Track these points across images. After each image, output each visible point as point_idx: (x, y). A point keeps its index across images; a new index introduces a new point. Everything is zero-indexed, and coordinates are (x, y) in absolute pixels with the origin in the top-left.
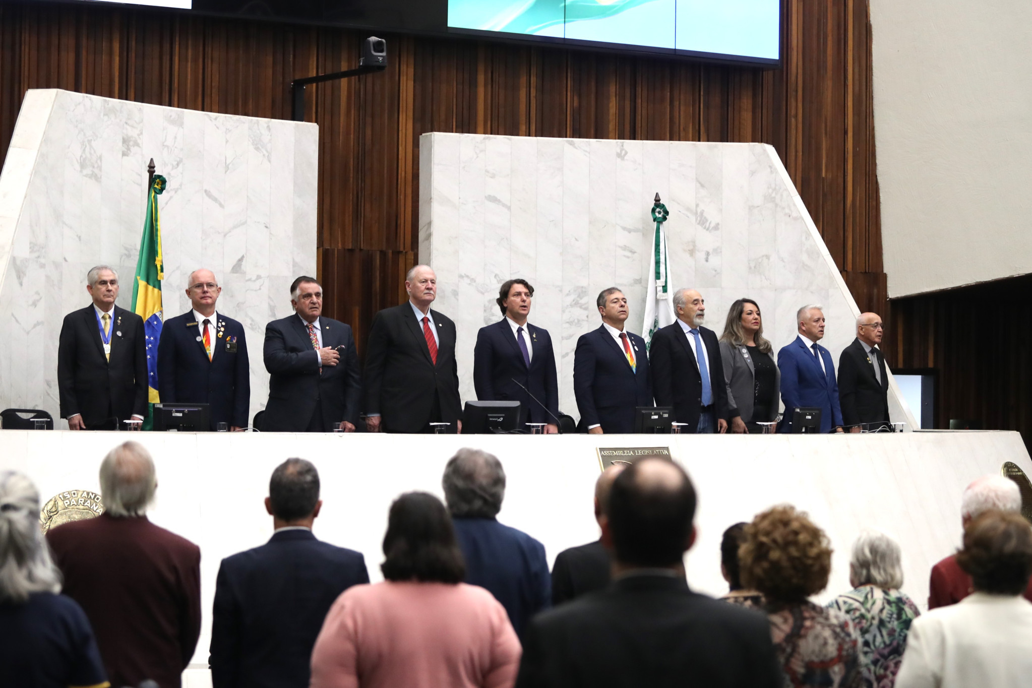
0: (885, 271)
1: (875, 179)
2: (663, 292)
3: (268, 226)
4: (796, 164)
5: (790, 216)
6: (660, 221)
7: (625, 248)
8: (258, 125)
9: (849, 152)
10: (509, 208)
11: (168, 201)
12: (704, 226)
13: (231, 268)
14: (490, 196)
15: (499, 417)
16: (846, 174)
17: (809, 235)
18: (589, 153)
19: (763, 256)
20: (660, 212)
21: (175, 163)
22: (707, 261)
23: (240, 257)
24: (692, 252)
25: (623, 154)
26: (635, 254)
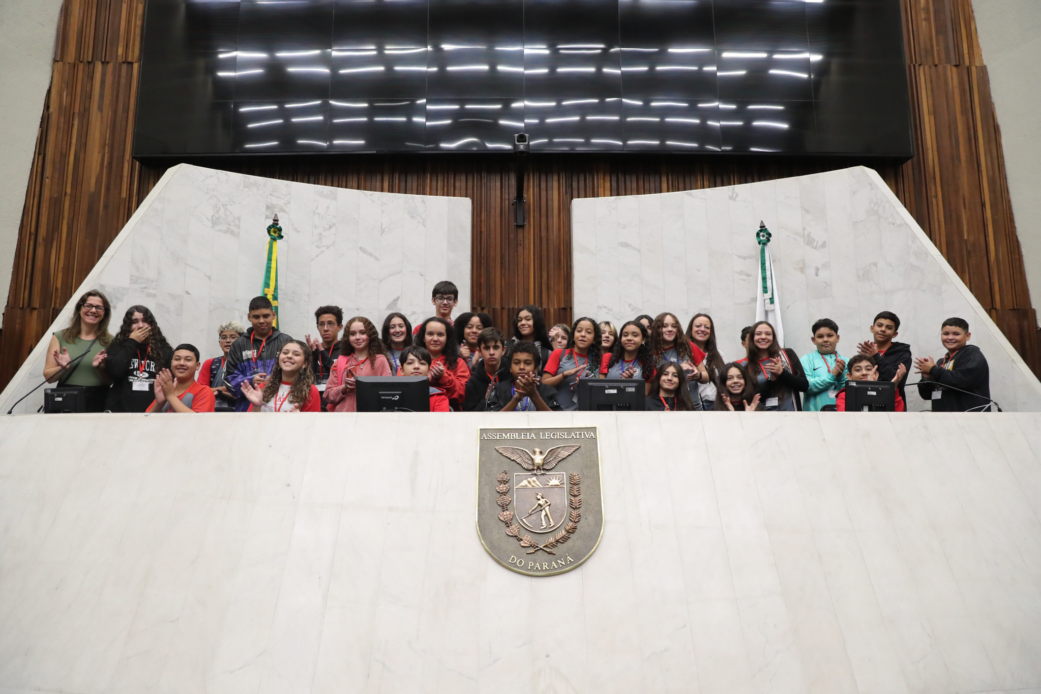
0: (1034, 307)
1: (1015, 238)
2: (771, 304)
3: (423, 274)
4: (940, 232)
5: (894, 224)
6: (764, 244)
7: (741, 273)
8: (413, 200)
9: (988, 220)
10: (639, 251)
11: (319, 254)
12: (812, 246)
13: (387, 306)
14: (622, 242)
15: (394, 395)
16: (987, 235)
17: (914, 237)
18: (705, 200)
19: (870, 264)
20: (764, 235)
21: (327, 227)
22: (817, 275)
23: (395, 297)
24: (802, 270)
25: (734, 197)
26: (751, 277)
